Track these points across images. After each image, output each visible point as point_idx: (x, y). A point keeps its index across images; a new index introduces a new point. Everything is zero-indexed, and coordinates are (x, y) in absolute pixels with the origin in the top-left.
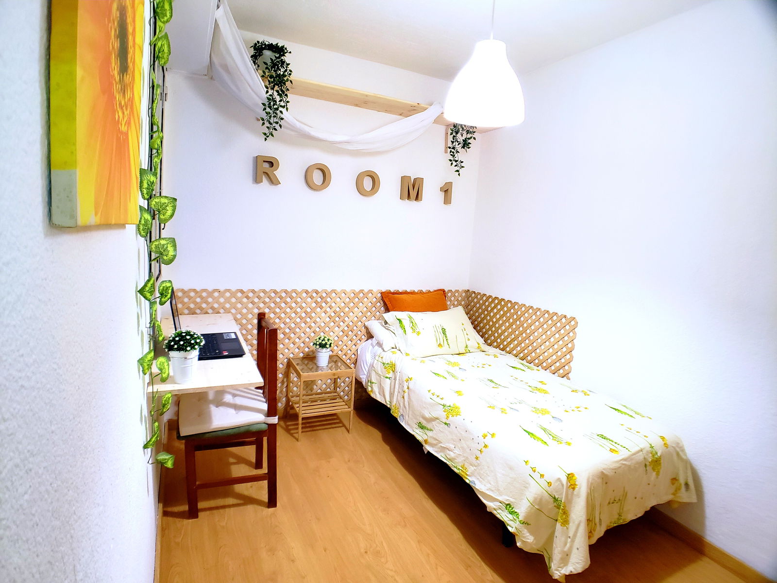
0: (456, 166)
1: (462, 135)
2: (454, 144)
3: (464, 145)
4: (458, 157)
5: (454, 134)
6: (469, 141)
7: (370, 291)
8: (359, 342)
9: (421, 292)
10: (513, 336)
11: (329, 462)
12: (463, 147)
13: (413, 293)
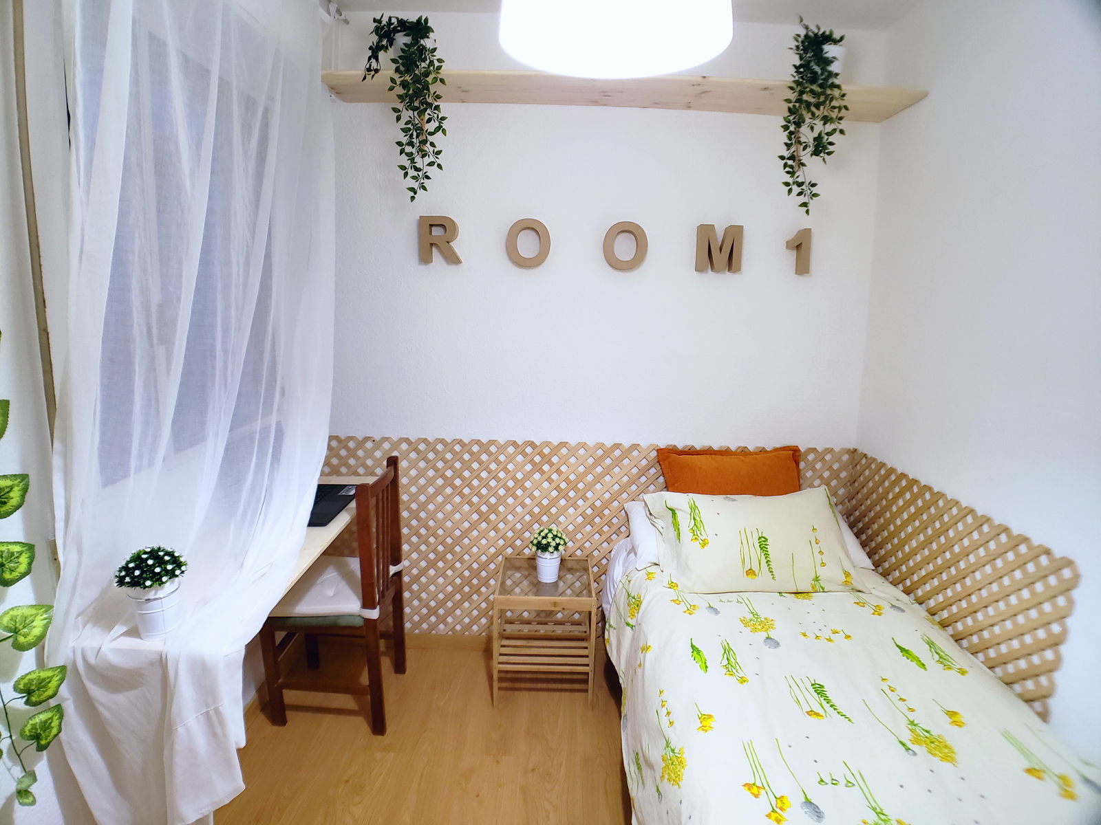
0: (800, 194)
1: (812, 128)
2: (793, 149)
3: (817, 147)
5: (792, 128)
6: (831, 139)
7: (635, 447)
8: (614, 536)
9: (744, 452)
12: (816, 153)
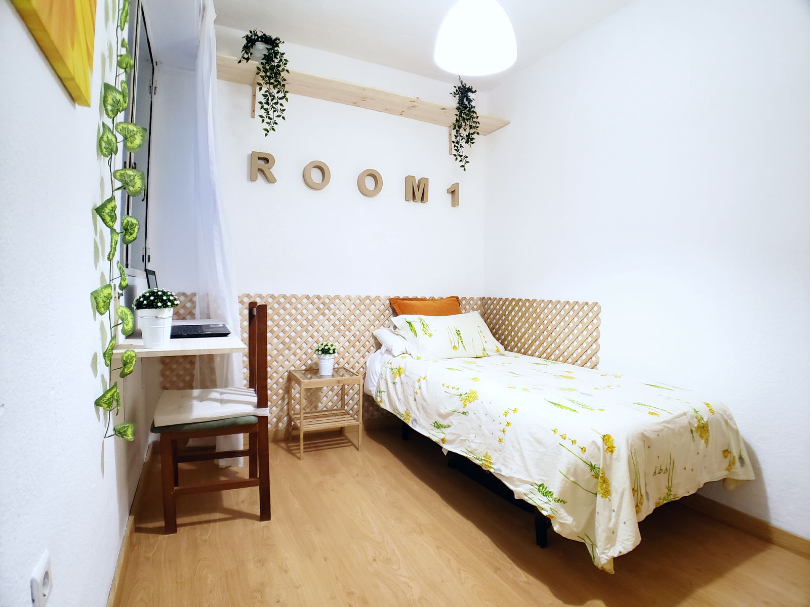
0: (461, 161)
1: (465, 130)
2: (458, 139)
3: (468, 139)
4: (463, 151)
5: (457, 128)
6: (473, 136)
7: (378, 298)
8: (367, 353)
9: (433, 299)
10: (534, 337)
11: (335, 477)
12: (467, 142)
13: (423, 299)
